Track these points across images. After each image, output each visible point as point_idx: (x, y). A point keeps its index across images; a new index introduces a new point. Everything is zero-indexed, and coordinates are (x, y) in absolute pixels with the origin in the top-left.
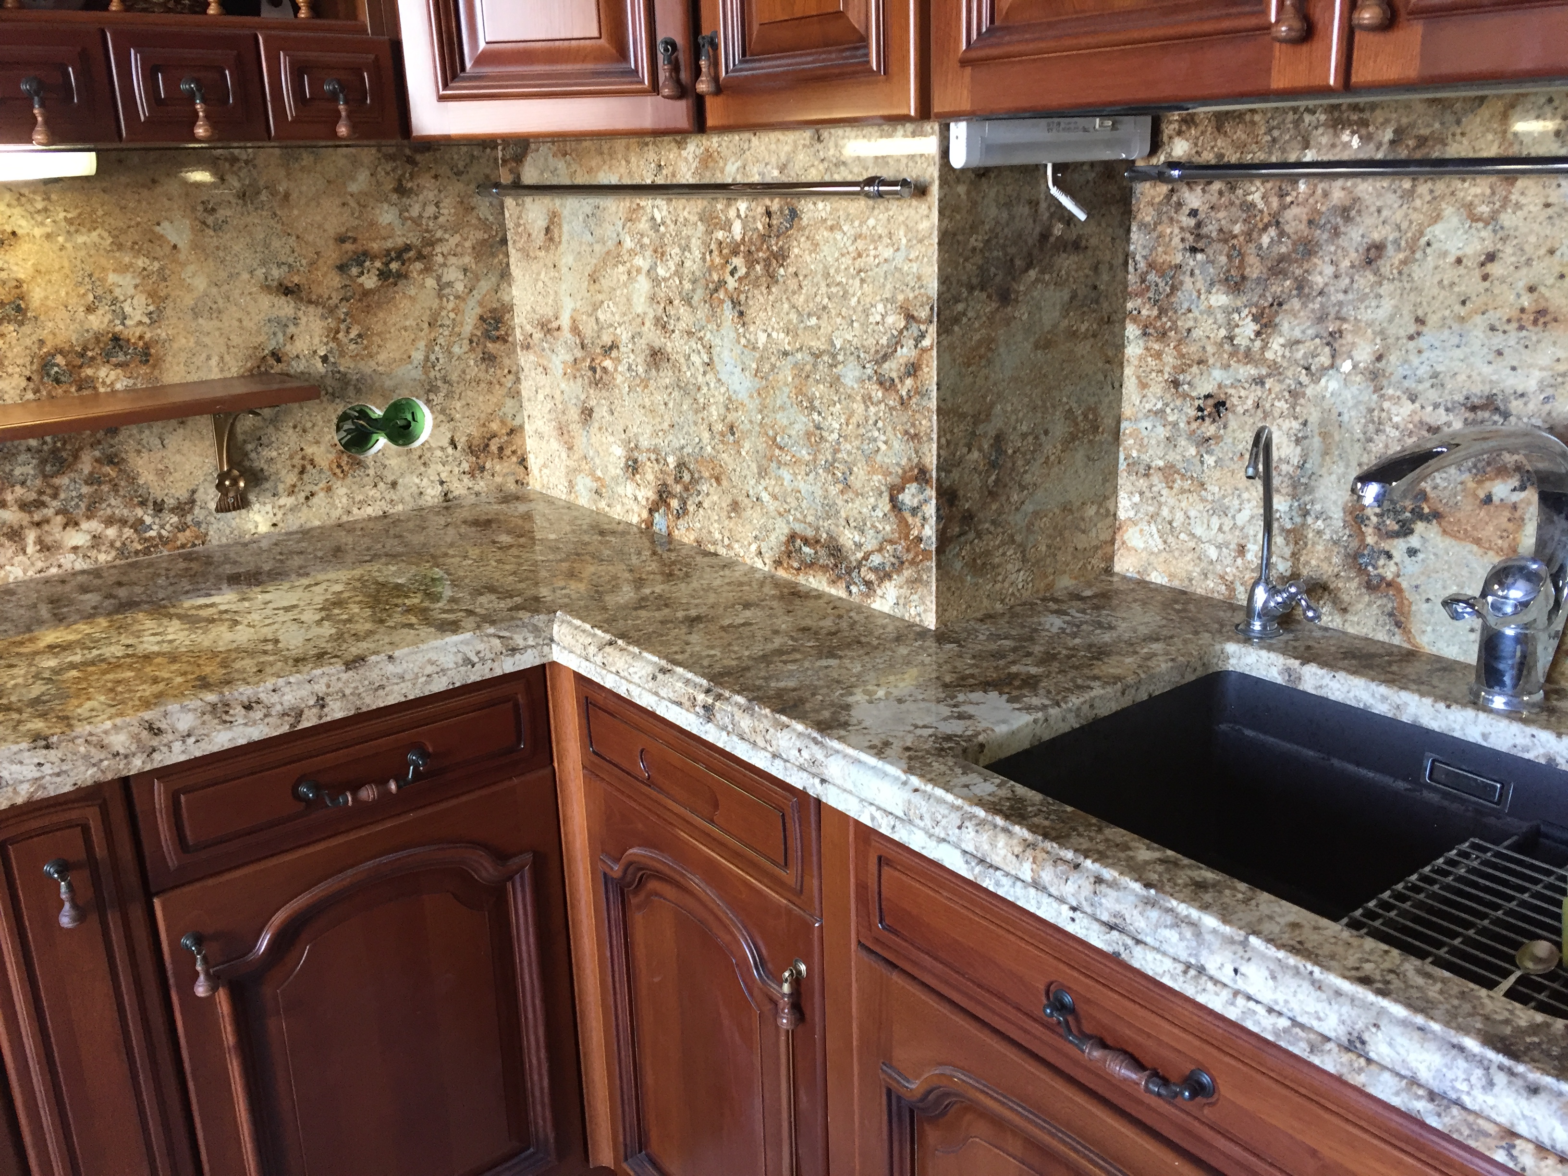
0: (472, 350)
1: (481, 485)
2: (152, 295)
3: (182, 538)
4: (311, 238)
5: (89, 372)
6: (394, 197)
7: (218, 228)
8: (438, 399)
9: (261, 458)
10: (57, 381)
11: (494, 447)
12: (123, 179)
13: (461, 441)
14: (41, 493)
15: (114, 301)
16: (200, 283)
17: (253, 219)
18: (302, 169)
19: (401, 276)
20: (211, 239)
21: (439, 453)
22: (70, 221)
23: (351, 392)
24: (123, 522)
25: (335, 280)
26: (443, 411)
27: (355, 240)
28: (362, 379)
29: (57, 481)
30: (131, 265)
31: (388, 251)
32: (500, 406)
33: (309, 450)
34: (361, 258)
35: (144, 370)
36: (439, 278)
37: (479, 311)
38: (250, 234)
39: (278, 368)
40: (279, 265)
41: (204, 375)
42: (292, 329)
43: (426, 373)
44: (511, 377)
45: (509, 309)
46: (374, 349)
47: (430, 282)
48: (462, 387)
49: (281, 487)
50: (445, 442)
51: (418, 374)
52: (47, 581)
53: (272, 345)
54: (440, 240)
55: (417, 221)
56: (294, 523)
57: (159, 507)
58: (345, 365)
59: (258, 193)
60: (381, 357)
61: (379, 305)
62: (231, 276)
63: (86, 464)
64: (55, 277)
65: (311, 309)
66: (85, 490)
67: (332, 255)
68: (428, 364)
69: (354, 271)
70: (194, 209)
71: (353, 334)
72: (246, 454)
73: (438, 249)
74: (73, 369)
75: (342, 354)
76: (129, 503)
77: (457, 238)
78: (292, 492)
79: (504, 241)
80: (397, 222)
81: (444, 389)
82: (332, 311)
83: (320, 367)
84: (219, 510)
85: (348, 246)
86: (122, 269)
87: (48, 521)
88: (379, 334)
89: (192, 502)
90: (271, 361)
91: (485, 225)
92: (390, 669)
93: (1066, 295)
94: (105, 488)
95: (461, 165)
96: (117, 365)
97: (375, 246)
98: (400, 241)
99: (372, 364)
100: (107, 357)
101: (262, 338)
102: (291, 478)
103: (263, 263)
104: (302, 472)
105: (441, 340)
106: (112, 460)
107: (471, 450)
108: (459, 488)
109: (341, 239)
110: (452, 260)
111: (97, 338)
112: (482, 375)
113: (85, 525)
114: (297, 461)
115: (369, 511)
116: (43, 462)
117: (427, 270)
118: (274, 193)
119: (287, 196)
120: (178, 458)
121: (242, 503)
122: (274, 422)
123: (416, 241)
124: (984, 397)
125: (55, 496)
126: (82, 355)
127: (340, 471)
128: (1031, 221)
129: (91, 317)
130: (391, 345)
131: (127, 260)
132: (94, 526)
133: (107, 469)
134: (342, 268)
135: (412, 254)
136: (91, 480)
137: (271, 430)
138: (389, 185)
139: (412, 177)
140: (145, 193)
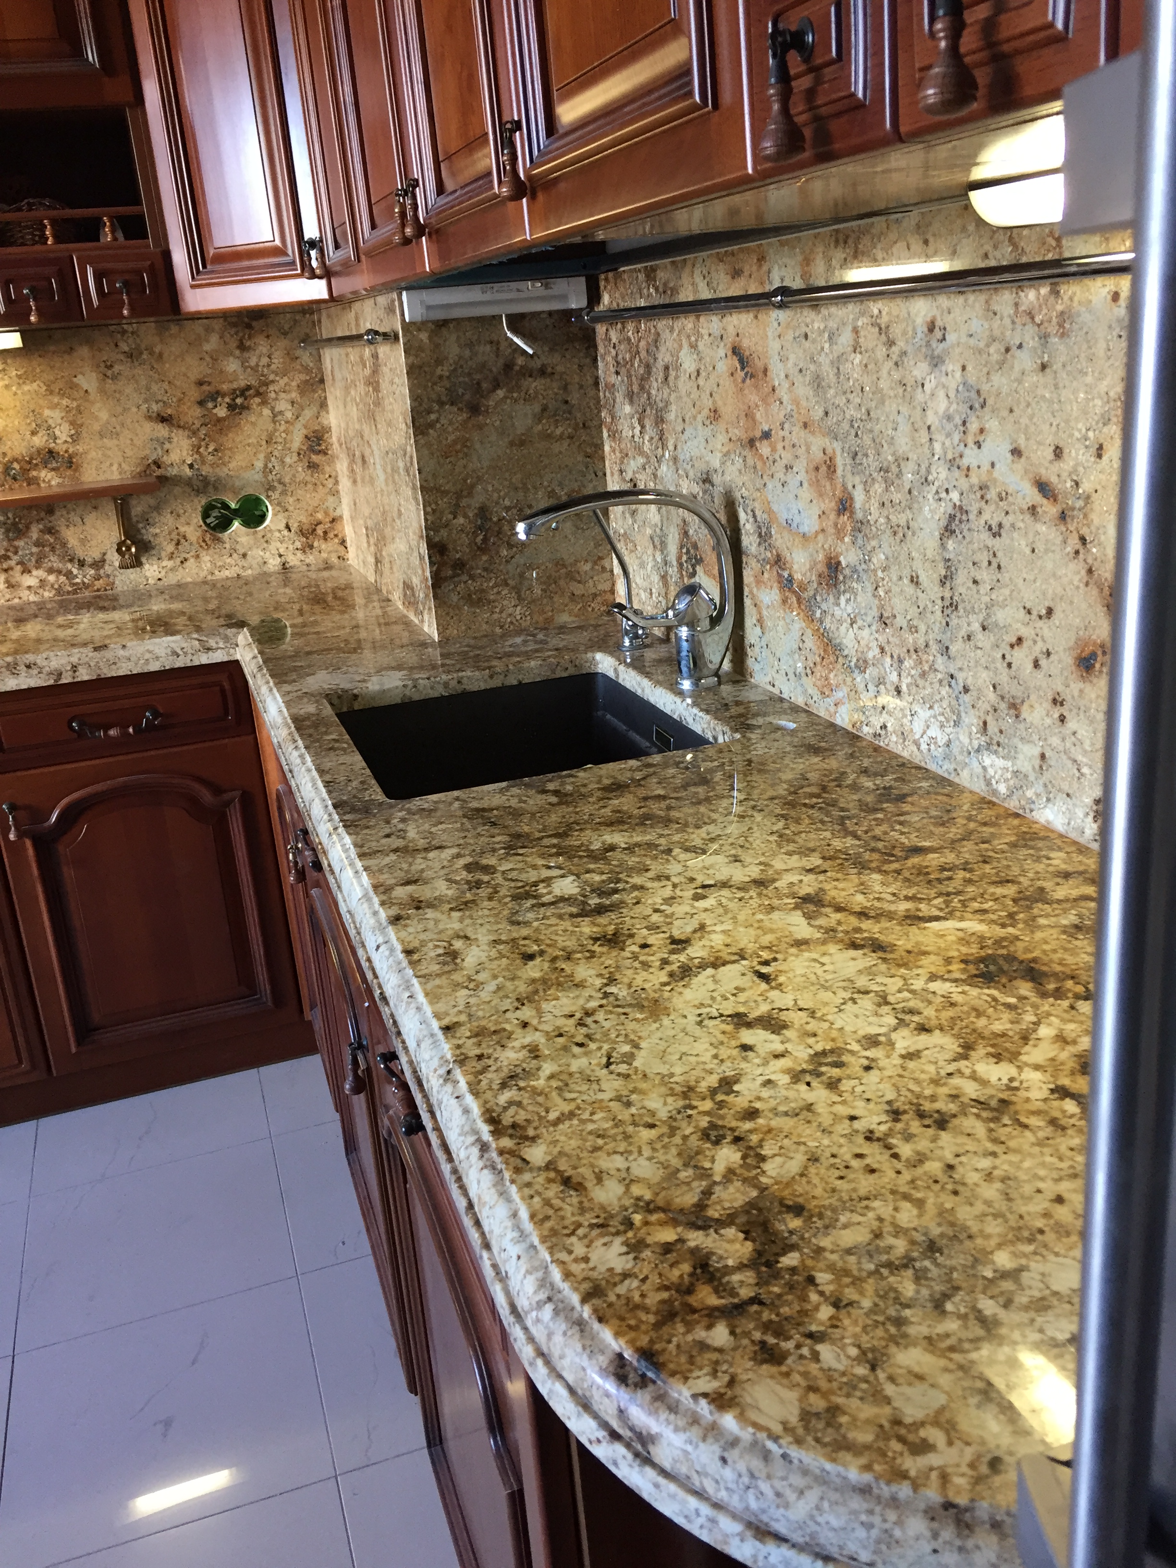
0: (300, 460)
1: (310, 559)
2: (72, 423)
3: (98, 584)
4: (178, 383)
5: (34, 473)
6: (237, 352)
7: (114, 378)
8: (275, 495)
9: (149, 533)
10: (15, 479)
11: (320, 531)
12: (52, 348)
13: (294, 526)
14: (7, 550)
15: (49, 428)
16: (104, 415)
17: (138, 371)
18: (171, 336)
19: (245, 408)
20: (110, 385)
21: (277, 534)
22: (19, 377)
23: (210, 489)
24: (59, 572)
25: (198, 411)
26: (279, 504)
27: (209, 383)
28: (218, 479)
29: (16, 543)
30: (58, 404)
31: (235, 390)
32: (323, 501)
33: (182, 529)
34: (214, 396)
35: (69, 472)
36: (272, 409)
37: (304, 431)
38: (137, 382)
39: (159, 472)
40: (157, 402)
41: (108, 476)
42: (167, 446)
43: (266, 477)
44: (331, 481)
45: (328, 430)
46: (227, 459)
47: (266, 412)
48: (293, 488)
49: (163, 554)
50: (282, 526)
51: (259, 477)
52: (10, 608)
53: (154, 457)
54: (273, 382)
55: (255, 369)
56: (172, 579)
57: (82, 564)
58: (205, 470)
59: (141, 353)
60: (231, 466)
61: (229, 428)
62: (125, 409)
63: (34, 533)
64: (11, 412)
65: (180, 432)
66: (35, 550)
67: (194, 394)
68: (267, 470)
69: (210, 405)
70: (98, 366)
71: (211, 449)
72: (139, 531)
73: (271, 388)
74: (25, 471)
75: (203, 462)
76: (62, 558)
77: (286, 379)
78: (171, 557)
79: (322, 381)
80: (240, 370)
81: (280, 488)
82: (195, 433)
83: (188, 472)
84: (122, 567)
85: (205, 388)
86: (54, 407)
87: (11, 569)
88: (230, 449)
89: (104, 561)
90: (154, 467)
91: (306, 369)
92: (121, 653)
93: (537, 408)
94: (47, 549)
95: (286, 327)
96: (53, 469)
97: (225, 387)
98: (243, 384)
99: (226, 470)
100: (45, 464)
101: (148, 452)
102: (170, 548)
103: (146, 401)
104: (178, 544)
105: (276, 453)
106: (50, 531)
107: (302, 532)
108: (294, 560)
109: (200, 383)
110: (282, 395)
111: (39, 451)
112: (308, 478)
113: (35, 573)
114: (174, 536)
115: (227, 573)
116: (8, 531)
117: (264, 403)
118: (152, 353)
119: (161, 355)
120: (93, 531)
121: (137, 563)
122: (157, 508)
123: (254, 382)
124: (465, 480)
125: (16, 553)
126: (30, 463)
127: (205, 544)
128: (493, 356)
129: (35, 438)
130: (238, 457)
131: (56, 400)
132: (40, 573)
133: (47, 537)
134: (201, 403)
135: (251, 392)
136: (37, 544)
137: (155, 514)
138: (233, 344)
139: (250, 338)
140: (66, 357)
